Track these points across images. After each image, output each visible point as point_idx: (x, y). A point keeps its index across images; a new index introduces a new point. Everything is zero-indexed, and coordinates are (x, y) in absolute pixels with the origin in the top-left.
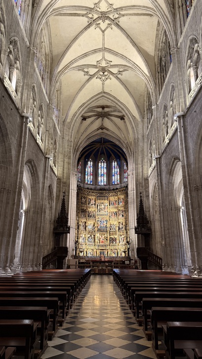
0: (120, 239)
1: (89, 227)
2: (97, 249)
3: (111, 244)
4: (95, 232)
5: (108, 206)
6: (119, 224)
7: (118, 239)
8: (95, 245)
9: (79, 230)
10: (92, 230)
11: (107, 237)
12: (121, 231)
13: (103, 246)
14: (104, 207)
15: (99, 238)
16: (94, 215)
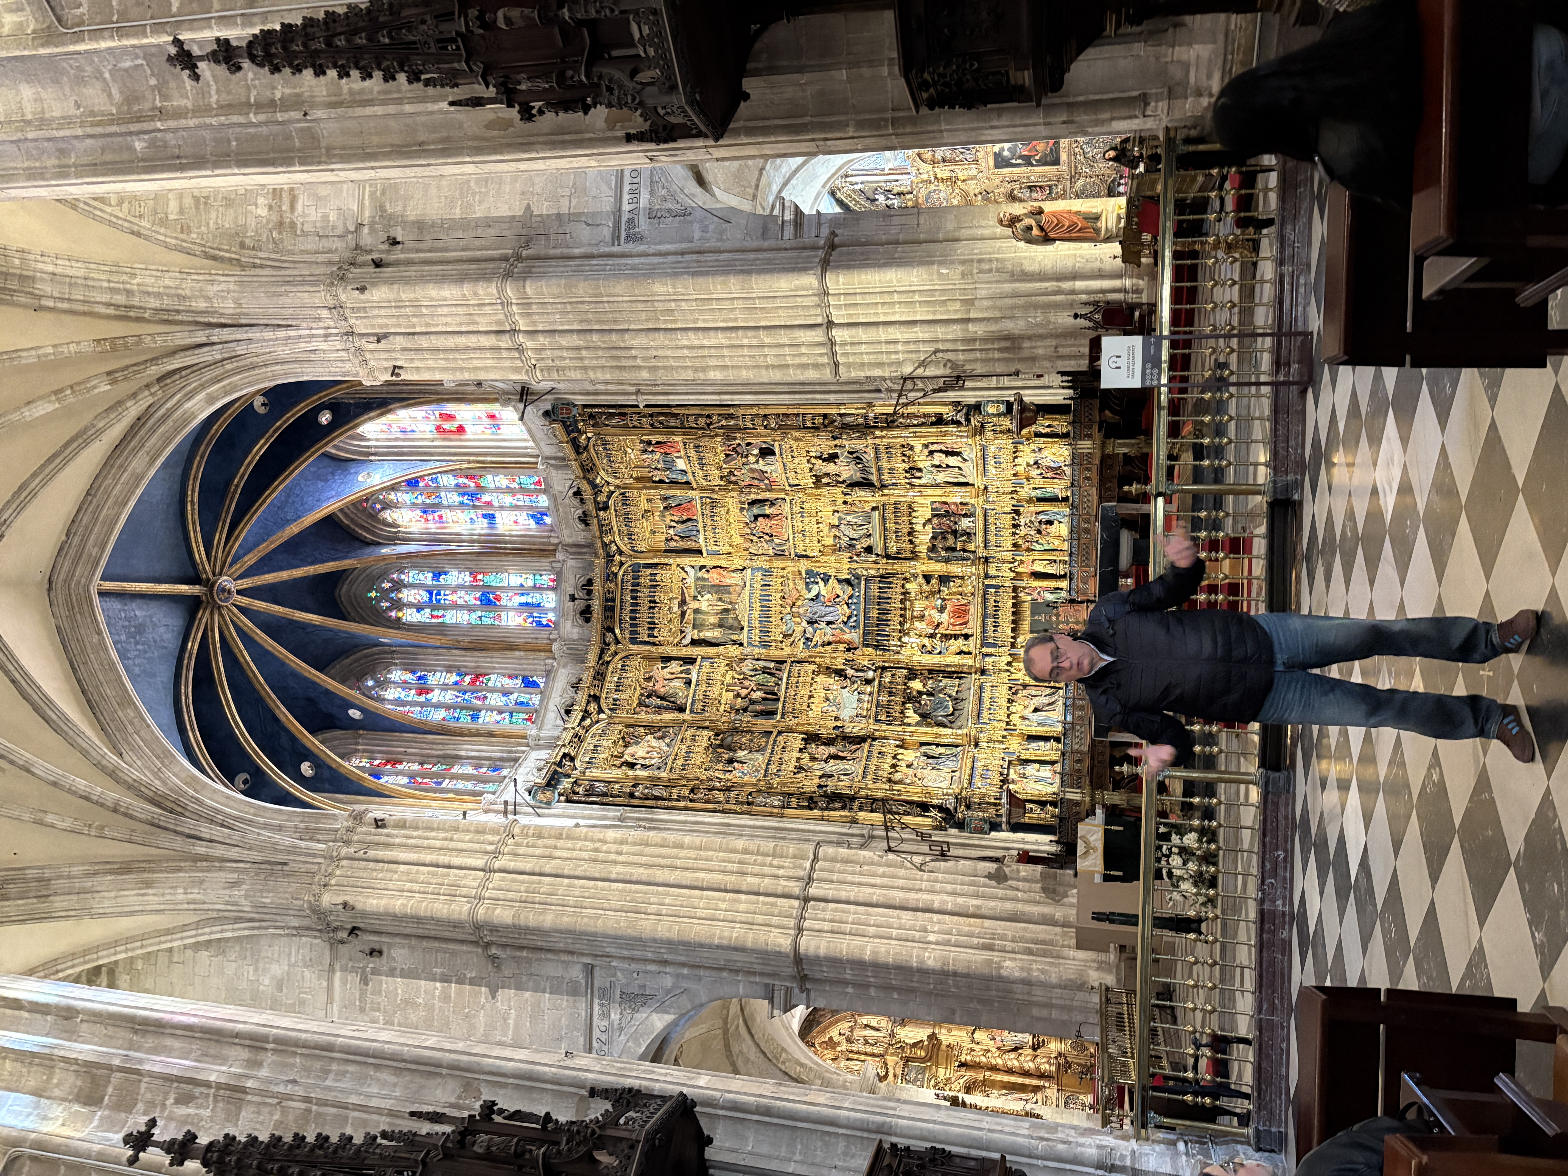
0: (942, 477)
1: (846, 714)
2: (1010, 659)
3: (981, 552)
4: (884, 668)
5: (702, 567)
6: (828, 484)
7: (939, 491)
8: (983, 672)
9: (863, 793)
10: (869, 689)
11: (927, 578)
12: (879, 469)
13: (990, 611)
14: (709, 596)
15: (932, 636)
16: (765, 671)
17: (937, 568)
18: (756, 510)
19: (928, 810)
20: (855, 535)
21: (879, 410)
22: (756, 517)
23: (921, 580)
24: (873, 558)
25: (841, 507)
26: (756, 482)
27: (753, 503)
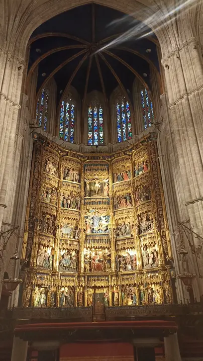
0: (144, 257)
1: (63, 230)
2: (84, 286)
3: (120, 273)
4: (79, 242)
5: (109, 184)
6: (139, 219)
7: (140, 256)
8: (79, 277)
9: (35, 234)
10: (72, 237)
11: (110, 256)
12: (146, 235)
13: (100, 278)
14: (100, 186)
15: (90, 258)
16: (77, 204)
17: (113, 258)
18: (128, 198)
19: (28, 257)
20: (122, 230)
21: (167, 232)
22: (125, 198)
23: (109, 253)
24: (115, 236)
25: (131, 224)
26: (137, 196)
27: (130, 197)
